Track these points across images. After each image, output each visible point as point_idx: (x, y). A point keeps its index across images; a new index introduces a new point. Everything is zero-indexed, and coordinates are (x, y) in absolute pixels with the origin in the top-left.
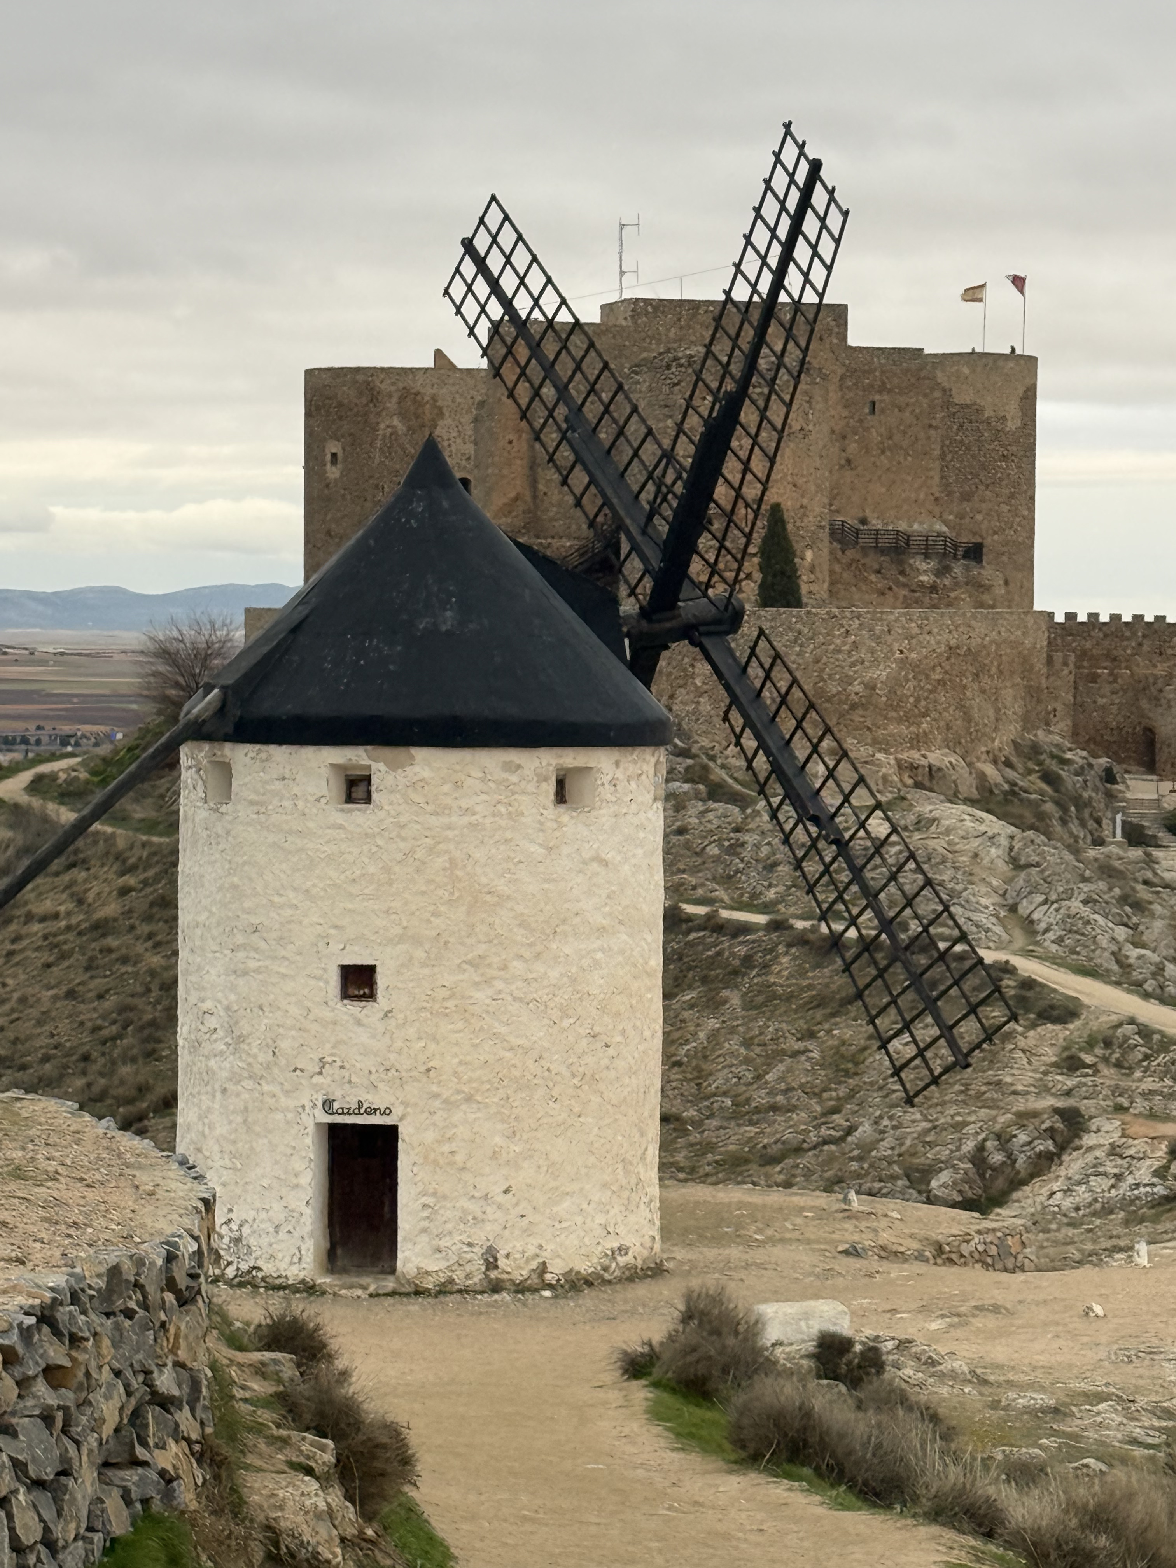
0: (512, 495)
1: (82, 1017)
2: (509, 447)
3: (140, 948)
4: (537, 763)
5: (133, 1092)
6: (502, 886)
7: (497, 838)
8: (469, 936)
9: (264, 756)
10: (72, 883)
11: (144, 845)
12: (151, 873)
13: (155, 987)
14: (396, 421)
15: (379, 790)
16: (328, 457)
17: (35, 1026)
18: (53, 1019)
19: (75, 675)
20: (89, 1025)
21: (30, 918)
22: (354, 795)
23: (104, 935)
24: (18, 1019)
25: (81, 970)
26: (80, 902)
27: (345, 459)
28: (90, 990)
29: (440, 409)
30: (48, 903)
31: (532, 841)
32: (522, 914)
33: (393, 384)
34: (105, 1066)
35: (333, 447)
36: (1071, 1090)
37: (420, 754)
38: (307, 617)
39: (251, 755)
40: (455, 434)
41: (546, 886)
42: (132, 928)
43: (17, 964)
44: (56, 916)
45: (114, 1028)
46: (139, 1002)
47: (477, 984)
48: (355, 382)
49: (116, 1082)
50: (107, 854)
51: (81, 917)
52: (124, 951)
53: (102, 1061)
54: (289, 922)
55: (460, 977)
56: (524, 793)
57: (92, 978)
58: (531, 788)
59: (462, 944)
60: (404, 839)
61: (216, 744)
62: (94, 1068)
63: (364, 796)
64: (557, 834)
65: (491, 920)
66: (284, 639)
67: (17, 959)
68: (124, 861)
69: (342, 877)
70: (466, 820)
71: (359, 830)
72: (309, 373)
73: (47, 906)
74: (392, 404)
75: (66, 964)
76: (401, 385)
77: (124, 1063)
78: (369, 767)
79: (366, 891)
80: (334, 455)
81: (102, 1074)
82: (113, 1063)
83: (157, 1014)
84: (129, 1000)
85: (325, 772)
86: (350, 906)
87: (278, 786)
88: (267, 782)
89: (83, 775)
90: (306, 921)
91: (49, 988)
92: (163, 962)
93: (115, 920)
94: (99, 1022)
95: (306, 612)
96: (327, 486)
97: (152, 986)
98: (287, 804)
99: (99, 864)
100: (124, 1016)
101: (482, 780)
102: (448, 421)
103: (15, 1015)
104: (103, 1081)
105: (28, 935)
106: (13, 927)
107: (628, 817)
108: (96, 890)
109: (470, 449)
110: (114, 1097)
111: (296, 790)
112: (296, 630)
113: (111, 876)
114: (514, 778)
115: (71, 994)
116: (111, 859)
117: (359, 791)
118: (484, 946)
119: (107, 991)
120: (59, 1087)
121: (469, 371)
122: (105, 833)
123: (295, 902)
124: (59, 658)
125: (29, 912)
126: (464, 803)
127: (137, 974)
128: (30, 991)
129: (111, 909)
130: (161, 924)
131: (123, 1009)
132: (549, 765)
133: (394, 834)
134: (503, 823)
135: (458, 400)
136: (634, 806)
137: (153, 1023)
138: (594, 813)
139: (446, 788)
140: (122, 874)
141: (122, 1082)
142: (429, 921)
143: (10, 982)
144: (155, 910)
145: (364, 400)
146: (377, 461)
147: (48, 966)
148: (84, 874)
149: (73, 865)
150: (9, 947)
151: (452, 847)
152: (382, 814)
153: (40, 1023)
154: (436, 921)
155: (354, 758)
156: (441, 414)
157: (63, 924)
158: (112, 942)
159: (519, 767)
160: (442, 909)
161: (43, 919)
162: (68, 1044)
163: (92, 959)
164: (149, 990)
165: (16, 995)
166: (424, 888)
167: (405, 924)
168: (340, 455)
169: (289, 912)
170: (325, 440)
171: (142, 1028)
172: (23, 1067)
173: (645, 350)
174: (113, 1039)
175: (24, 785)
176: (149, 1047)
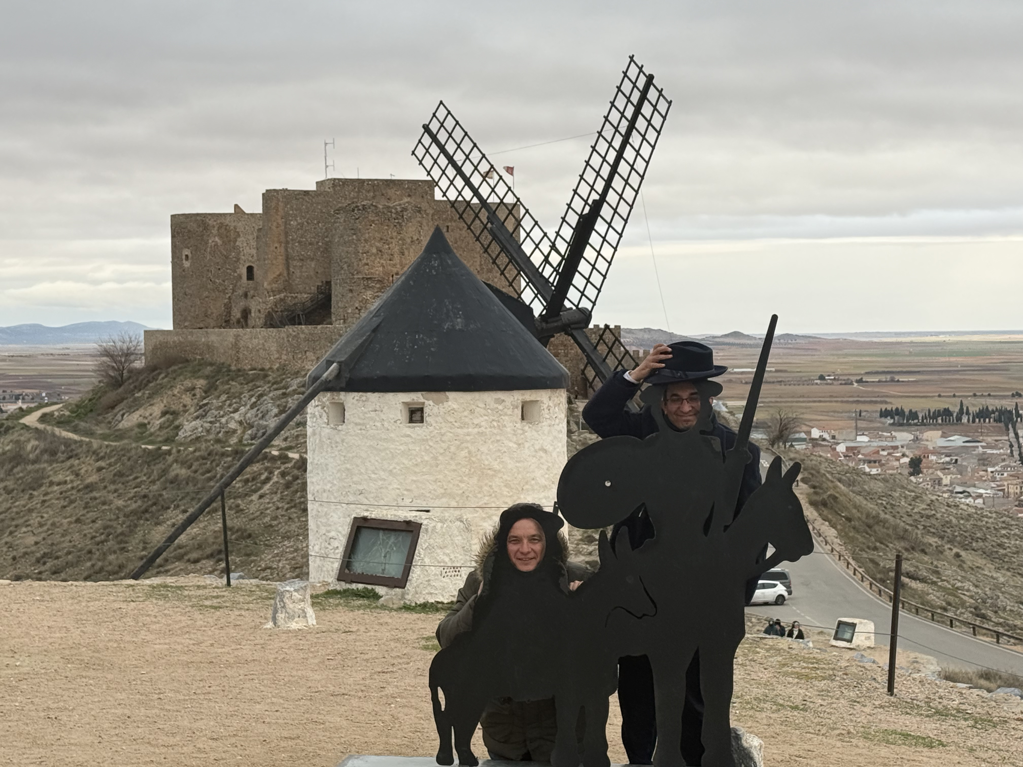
0: (278, 273)
1: (85, 532)
2: (275, 250)
3: (111, 497)
4: (512, 399)
5: (117, 568)
6: (496, 466)
7: (493, 439)
8: (479, 492)
9: (364, 398)
10: (72, 466)
11: (107, 446)
12: (113, 460)
13: (121, 515)
14: (217, 239)
15: (429, 415)
16: (184, 257)
17: (61, 537)
18: (70, 533)
19: (21, 366)
20: (89, 536)
21: (51, 484)
22: (414, 419)
23: (91, 491)
24: (52, 534)
25: (81, 509)
26: (77, 475)
27: (192, 258)
28: (88, 519)
29: (238, 232)
30: (60, 476)
31: (511, 441)
32: (506, 480)
33: (215, 221)
34: (100, 555)
35: (186, 252)
36: (591, 552)
37: (452, 395)
38: (381, 323)
39: (356, 398)
40: (245, 244)
41: (518, 464)
42: (105, 487)
43: (48, 506)
44: (65, 482)
45: (103, 537)
46: (114, 524)
47: (484, 518)
48: (196, 220)
49: (107, 564)
50: (88, 451)
51: (79, 482)
52: (103, 499)
53: (98, 553)
54: (381, 488)
55: (476, 515)
56: (506, 414)
57: (88, 512)
58: (509, 412)
59: (476, 497)
60: (443, 442)
61: (335, 393)
62: (95, 557)
63: (419, 418)
64: (522, 436)
65: (490, 484)
66: (369, 336)
67: (47, 504)
68: (98, 455)
69: (410, 463)
70: (476, 430)
71: (419, 438)
72: (172, 216)
73: (60, 477)
74: (215, 231)
75: (74, 505)
76: (219, 222)
77: (111, 554)
78: (424, 403)
79: (424, 470)
80: (187, 256)
81: (99, 560)
82: (104, 554)
83: (124, 529)
84: (109, 523)
85: (400, 407)
86: (415, 478)
87: (373, 414)
88: (366, 413)
89: (67, 413)
90: (390, 487)
91: (65, 518)
92: (124, 503)
93: (96, 483)
94: (94, 534)
95: (380, 321)
96: (184, 271)
97: (120, 516)
98: (379, 424)
99: (84, 456)
100: (107, 531)
101: (485, 409)
102: (242, 239)
103: (50, 532)
104: (100, 564)
105: (52, 492)
106: (43, 488)
107: (556, 426)
108: (85, 469)
109: (254, 252)
110: (107, 571)
111: (383, 416)
112: (374, 331)
113: (91, 462)
114: (500, 407)
115: (78, 521)
116: (91, 453)
117: (417, 416)
118: (487, 498)
119: (97, 518)
120: (77, 567)
121: (252, 215)
122: (85, 441)
123: (384, 477)
124: (10, 358)
125: (51, 481)
126: (476, 421)
127: (111, 509)
128: (56, 519)
129: (93, 478)
130: (120, 485)
131: (106, 527)
132: (518, 400)
133: (438, 439)
134: (495, 431)
135: (247, 228)
136: (557, 421)
137: (122, 534)
138: (540, 425)
139: (466, 413)
140: (98, 461)
141: (110, 564)
142: (458, 485)
143: (45, 515)
144: (116, 478)
145: (201, 229)
146: (208, 258)
147: (65, 507)
148: (77, 461)
149: (70, 457)
150: (42, 498)
151: (469, 445)
152: (431, 428)
153: (63, 536)
154: (462, 485)
155: (415, 398)
156: (239, 236)
157: (69, 486)
158: (95, 494)
159: (503, 401)
160: (465, 478)
161: (59, 484)
162: (79, 546)
163: (87, 503)
164: (118, 518)
165: (49, 522)
166: (455, 468)
167: (445, 487)
168: (190, 255)
169: (380, 483)
170: (182, 248)
171: (117, 536)
172: (57, 558)
173: (340, 202)
174: (102, 542)
175: (36, 419)
176: (122, 545)
